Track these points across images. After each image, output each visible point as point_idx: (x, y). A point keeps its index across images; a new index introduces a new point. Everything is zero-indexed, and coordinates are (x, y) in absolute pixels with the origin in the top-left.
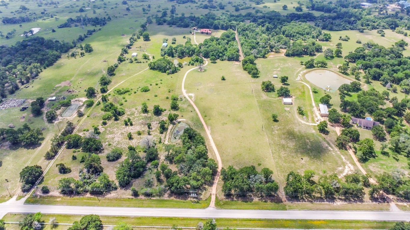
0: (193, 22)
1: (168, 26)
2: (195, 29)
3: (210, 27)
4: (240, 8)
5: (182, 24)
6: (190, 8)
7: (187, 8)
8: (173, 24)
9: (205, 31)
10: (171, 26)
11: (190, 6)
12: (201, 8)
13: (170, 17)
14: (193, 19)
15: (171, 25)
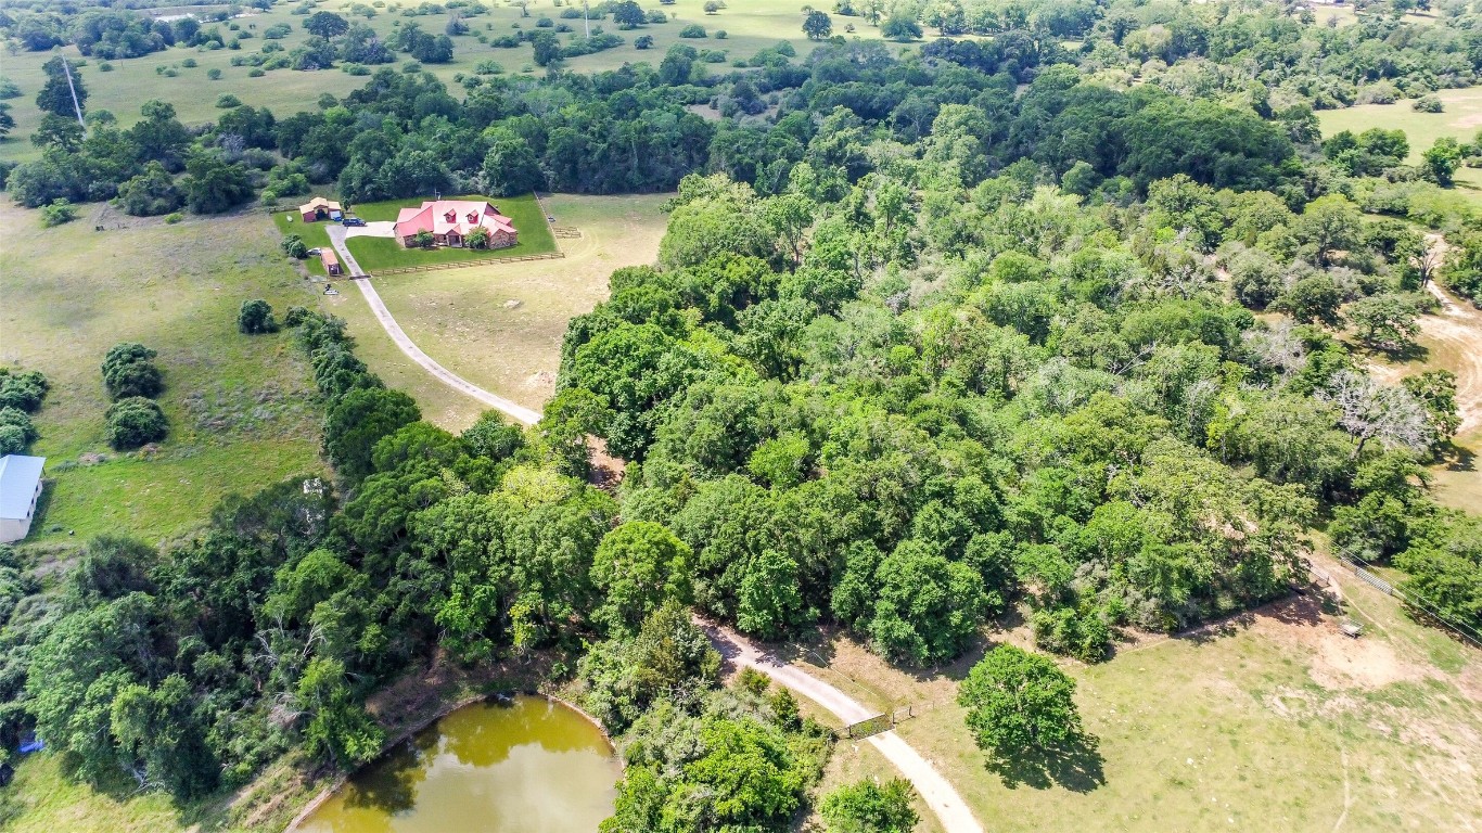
0: (276, 155)
1: (37, 215)
2: (321, 215)
3: (456, 178)
4: (565, 42)
5: (179, 181)
6: (199, 74)
7: (171, 75)
8: (80, 197)
9: (451, 218)
10: (66, 218)
11: (191, 64)
12: (282, 64)
13: (40, 141)
14: (256, 131)
15: (60, 205)
